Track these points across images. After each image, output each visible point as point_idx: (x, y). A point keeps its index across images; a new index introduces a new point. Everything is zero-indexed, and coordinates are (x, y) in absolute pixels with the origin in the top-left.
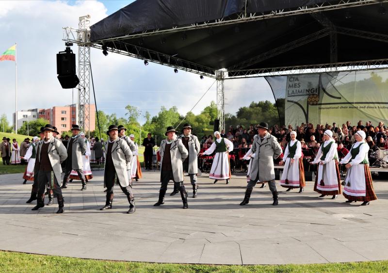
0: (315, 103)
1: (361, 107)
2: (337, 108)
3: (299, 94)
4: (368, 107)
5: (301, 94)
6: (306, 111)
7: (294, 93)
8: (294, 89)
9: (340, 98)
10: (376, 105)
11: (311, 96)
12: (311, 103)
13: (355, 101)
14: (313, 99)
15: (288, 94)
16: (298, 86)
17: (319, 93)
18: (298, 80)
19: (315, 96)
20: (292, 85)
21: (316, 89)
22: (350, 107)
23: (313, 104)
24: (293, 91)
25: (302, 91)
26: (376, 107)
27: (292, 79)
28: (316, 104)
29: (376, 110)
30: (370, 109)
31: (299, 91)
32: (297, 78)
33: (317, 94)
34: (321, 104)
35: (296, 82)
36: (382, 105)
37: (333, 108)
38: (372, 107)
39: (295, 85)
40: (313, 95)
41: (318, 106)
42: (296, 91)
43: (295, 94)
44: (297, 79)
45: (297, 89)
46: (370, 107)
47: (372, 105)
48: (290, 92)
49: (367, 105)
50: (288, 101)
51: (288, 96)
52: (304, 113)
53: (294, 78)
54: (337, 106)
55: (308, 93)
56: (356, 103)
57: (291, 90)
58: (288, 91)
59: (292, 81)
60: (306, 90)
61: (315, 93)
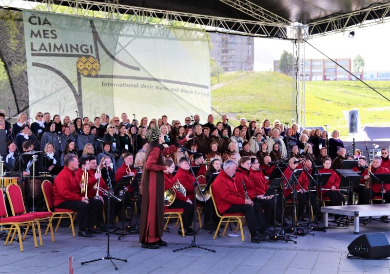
0: (93, 73)
1: (172, 89)
2: (136, 86)
3: (57, 52)
4: (182, 91)
5: (61, 52)
6: (77, 90)
7: (45, 49)
8: (46, 42)
9: (138, 69)
10: (192, 88)
11: (84, 59)
12: (86, 73)
13: (162, 78)
14: (89, 66)
15: (32, 50)
16: (50, 35)
17: (97, 55)
18: (49, 24)
19: (91, 59)
20: (39, 32)
21: (91, 47)
22: (157, 87)
23: (89, 76)
24: (43, 45)
25: (61, 46)
26: (192, 92)
27: (36, 21)
28: (97, 76)
29: (195, 97)
31: (55, 46)
32: (46, 19)
33: (94, 55)
35: (46, 27)
37: (129, 86)
39: (45, 34)
40: (88, 57)
41: (100, 80)
42: (50, 44)
43: (49, 52)
44: (46, 22)
45: (52, 42)
46: (186, 91)
47: (186, 87)
48: (37, 47)
49: (180, 87)
50: (35, 64)
51: (33, 55)
52: (74, 92)
53: (39, 18)
54: (134, 82)
55: (75, 52)
56: (165, 81)
57: (37, 42)
58: (32, 44)
59: (36, 24)
60: (72, 47)
61: (89, 54)
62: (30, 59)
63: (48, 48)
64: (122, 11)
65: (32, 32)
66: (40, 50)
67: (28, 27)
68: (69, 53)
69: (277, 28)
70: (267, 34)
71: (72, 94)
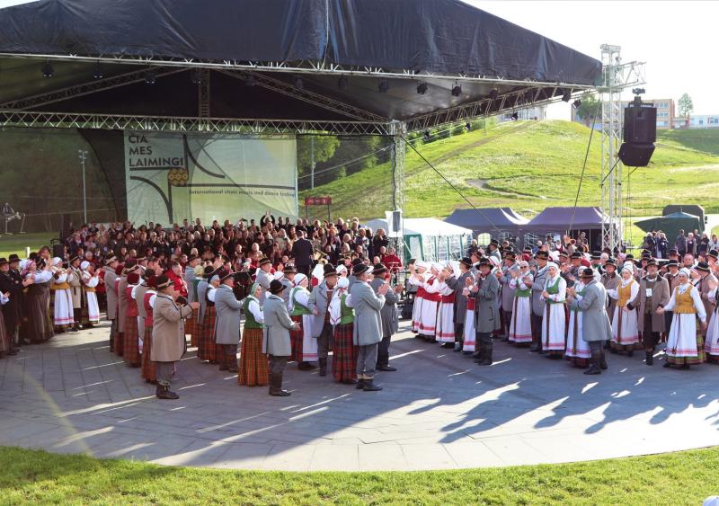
0: (182, 183)
1: (256, 193)
2: (221, 192)
3: (151, 166)
4: (266, 193)
5: (155, 166)
6: (167, 197)
7: (142, 164)
8: (142, 158)
9: (223, 177)
10: (278, 191)
11: (174, 171)
12: (175, 183)
13: (246, 183)
14: (178, 177)
15: (131, 165)
16: (146, 151)
17: (187, 168)
18: (146, 141)
19: (181, 171)
20: (137, 150)
21: (182, 159)
22: (240, 192)
23: (179, 185)
24: (139, 160)
25: (155, 161)
26: (277, 194)
27: (135, 139)
28: (185, 185)
29: (279, 198)
30: (270, 196)
31: (150, 161)
32: (143, 137)
33: (184, 167)
34: (190, 185)
35: (143, 144)
36: (285, 191)
37: (214, 192)
38: (272, 194)
39: (141, 151)
40: (178, 168)
41: (187, 189)
42: (145, 160)
43: (144, 166)
44: (144, 140)
45: (147, 157)
46: (270, 194)
47: (271, 190)
48: (134, 162)
49: (265, 190)
50: (132, 178)
51: (131, 169)
52: (165, 198)
53: (138, 137)
54: (219, 189)
55: (167, 165)
56: (249, 186)
57: (135, 158)
58: (130, 160)
59: (134, 142)
60: (164, 160)
61: (180, 166)
62: (128, 173)
63: (143, 162)
64: (215, 122)
65: (131, 150)
66: (138, 164)
67: (128, 146)
68: (162, 166)
69: (372, 125)
70: (362, 131)
71: (163, 202)
